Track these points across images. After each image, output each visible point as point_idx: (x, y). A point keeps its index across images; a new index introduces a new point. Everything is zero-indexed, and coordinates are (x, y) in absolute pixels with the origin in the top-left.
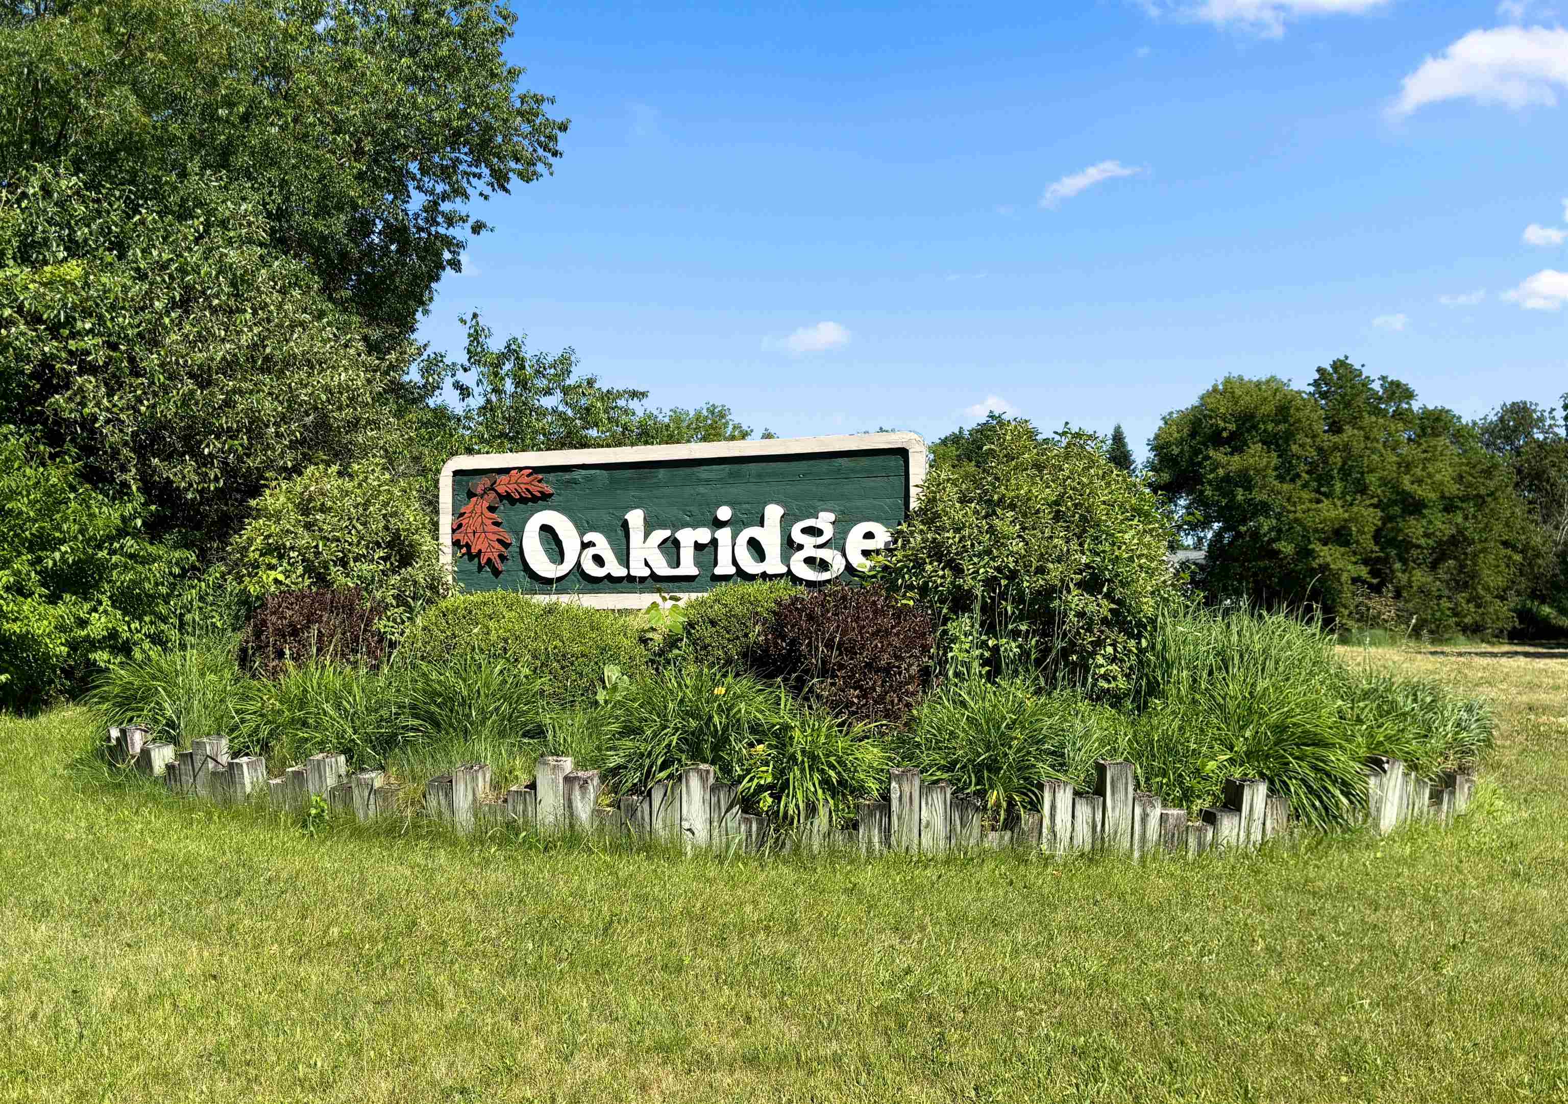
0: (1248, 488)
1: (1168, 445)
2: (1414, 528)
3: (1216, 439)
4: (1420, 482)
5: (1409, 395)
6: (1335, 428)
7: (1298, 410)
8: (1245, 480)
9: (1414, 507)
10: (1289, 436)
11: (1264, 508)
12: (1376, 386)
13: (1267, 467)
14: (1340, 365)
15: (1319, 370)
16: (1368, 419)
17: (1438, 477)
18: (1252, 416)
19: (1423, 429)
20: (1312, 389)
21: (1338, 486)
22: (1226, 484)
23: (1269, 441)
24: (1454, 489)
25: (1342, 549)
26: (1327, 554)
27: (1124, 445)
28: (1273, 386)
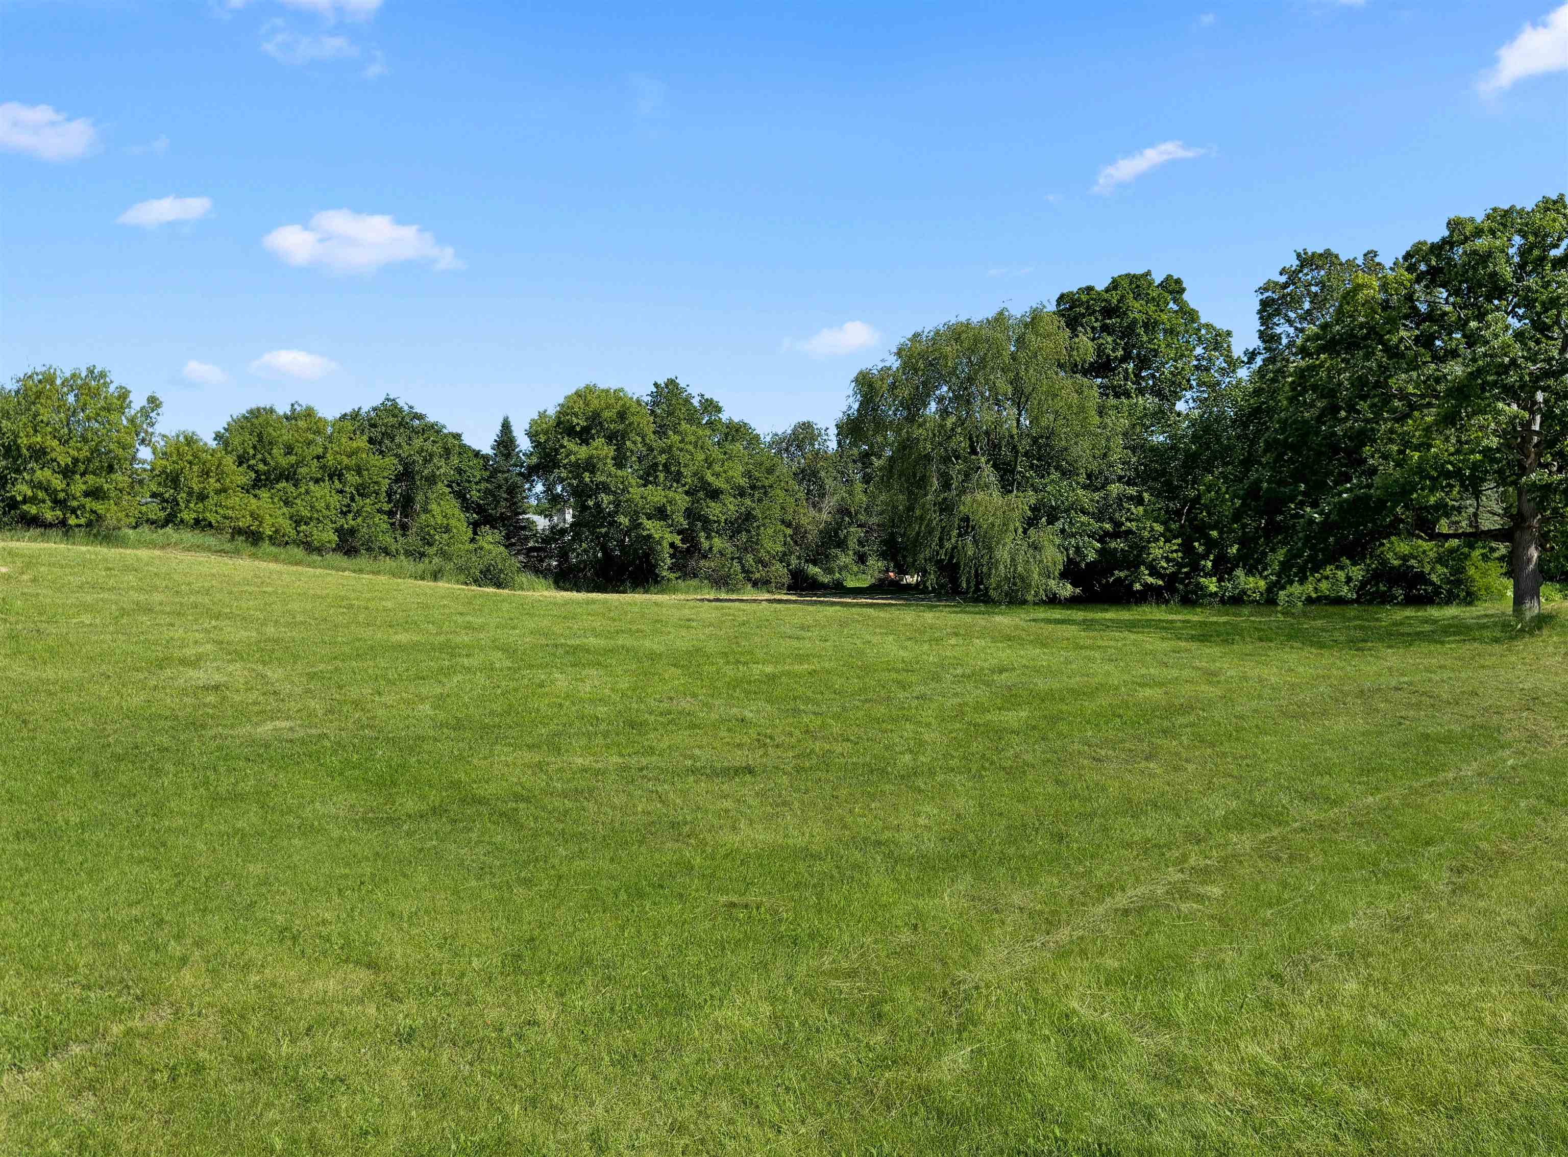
0: (592, 472)
1: (537, 434)
2: (714, 510)
3: (570, 431)
4: (717, 475)
5: (719, 410)
6: (661, 432)
7: (633, 414)
8: (590, 466)
9: (714, 494)
10: (624, 435)
11: (605, 488)
12: (696, 402)
13: (607, 457)
14: (672, 383)
15: (656, 385)
16: (684, 426)
17: (730, 473)
18: (598, 415)
19: (727, 435)
20: (650, 398)
21: (662, 476)
22: (578, 468)
23: (611, 438)
24: (743, 482)
25: (662, 523)
26: (652, 527)
27: (511, 432)
28: (618, 394)
